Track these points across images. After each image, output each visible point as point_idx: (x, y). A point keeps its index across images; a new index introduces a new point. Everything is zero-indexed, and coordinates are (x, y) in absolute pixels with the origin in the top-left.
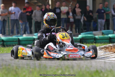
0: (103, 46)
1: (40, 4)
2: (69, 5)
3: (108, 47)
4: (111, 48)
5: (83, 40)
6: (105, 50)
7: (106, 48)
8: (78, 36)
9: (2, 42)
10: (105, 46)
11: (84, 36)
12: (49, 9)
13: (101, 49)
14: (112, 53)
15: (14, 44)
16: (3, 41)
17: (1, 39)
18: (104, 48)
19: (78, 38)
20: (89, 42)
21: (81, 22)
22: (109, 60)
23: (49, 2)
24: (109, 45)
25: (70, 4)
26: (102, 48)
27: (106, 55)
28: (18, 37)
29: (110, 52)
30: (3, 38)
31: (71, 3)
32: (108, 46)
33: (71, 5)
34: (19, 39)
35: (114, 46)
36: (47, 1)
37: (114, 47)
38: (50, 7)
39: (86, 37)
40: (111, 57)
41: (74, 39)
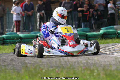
5: (105, 36)
8: (99, 32)
9: (20, 40)
11: (106, 31)
16: (21, 38)
19: (99, 33)
30: (21, 35)
41: (96, 34)
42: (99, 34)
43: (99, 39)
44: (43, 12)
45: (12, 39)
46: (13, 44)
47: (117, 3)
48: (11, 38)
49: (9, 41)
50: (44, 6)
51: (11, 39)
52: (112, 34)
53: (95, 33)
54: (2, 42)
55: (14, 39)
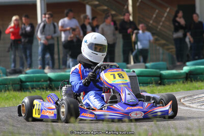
1: (113, 12)
2: (164, 13)
5: (191, 76)
8: (182, 69)
9: (48, 82)
11: (193, 68)
12: (129, 22)
16: (50, 79)
17: (47, 76)
19: (181, 71)
20: (202, 79)
21: (185, 42)
23: (128, 8)
25: (165, 11)
30: (51, 74)
31: (168, 10)
33: (169, 13)
36: (126, 7)
38: (131, 18)
39: (196, 70)
41: (176, 73)
42: (181, 73)
43: (181, 82)
45: (36, 81)
46: (36, 90)
48: (35, 79)
49: (31, 85)
51: (34, 82)
53: (174, 71)
54: (18, 86)
55: (38, 81)
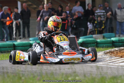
0: (108, 51)
1: (35, 6)
3: (113, 52)
4: (117, 53)
6: (111, 54)
7: (111, 52)
8: (78, 41)
10: (110, 50)
11: (85, 40)
13: (106, 53)
14: (118, 57)
15: (9, 50)
18: (109, 53)
22: (116, 66)
24: (115, 49)
26: (108, 53)
27: (112, 60)
28: (14, 43)
29: (116, 57)
32: (113, 50)
34: (14, 44)
35: (119, 50)
36: (43, 3)
37: (120, 52)
39: (87, 41)
40: (117, 62)
44: (20, 20)
47: (96, 12)
50: (20, 14)
52: (90, 44)
